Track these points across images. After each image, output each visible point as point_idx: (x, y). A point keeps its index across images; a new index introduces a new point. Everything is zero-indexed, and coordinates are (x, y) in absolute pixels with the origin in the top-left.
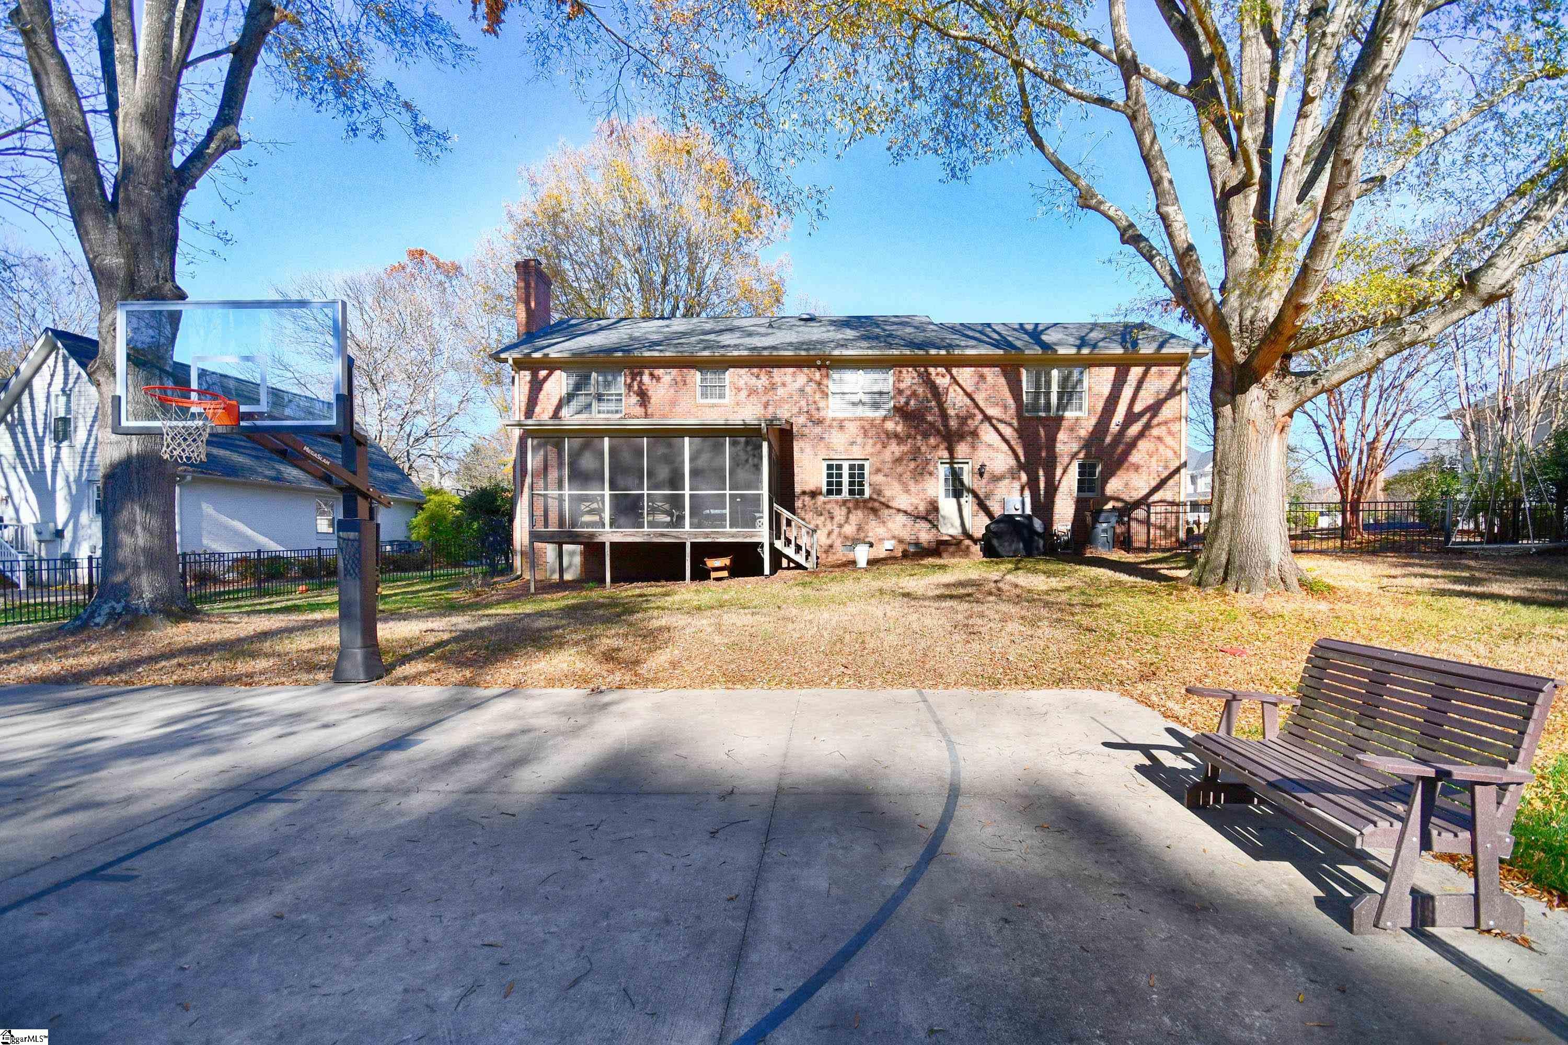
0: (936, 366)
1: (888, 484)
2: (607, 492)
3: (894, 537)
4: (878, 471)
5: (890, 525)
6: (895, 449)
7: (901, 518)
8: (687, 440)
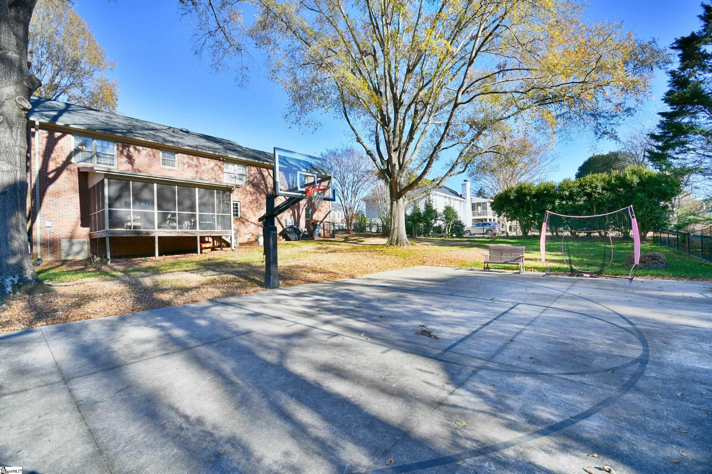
0: (263, 168)
1: (248, 212)
2: (156, 211)
3: (250, 233)
4: (244, 206)
5: (249, 228)
6: (250, 198)
7: (253, 226)
8: (197, 189)
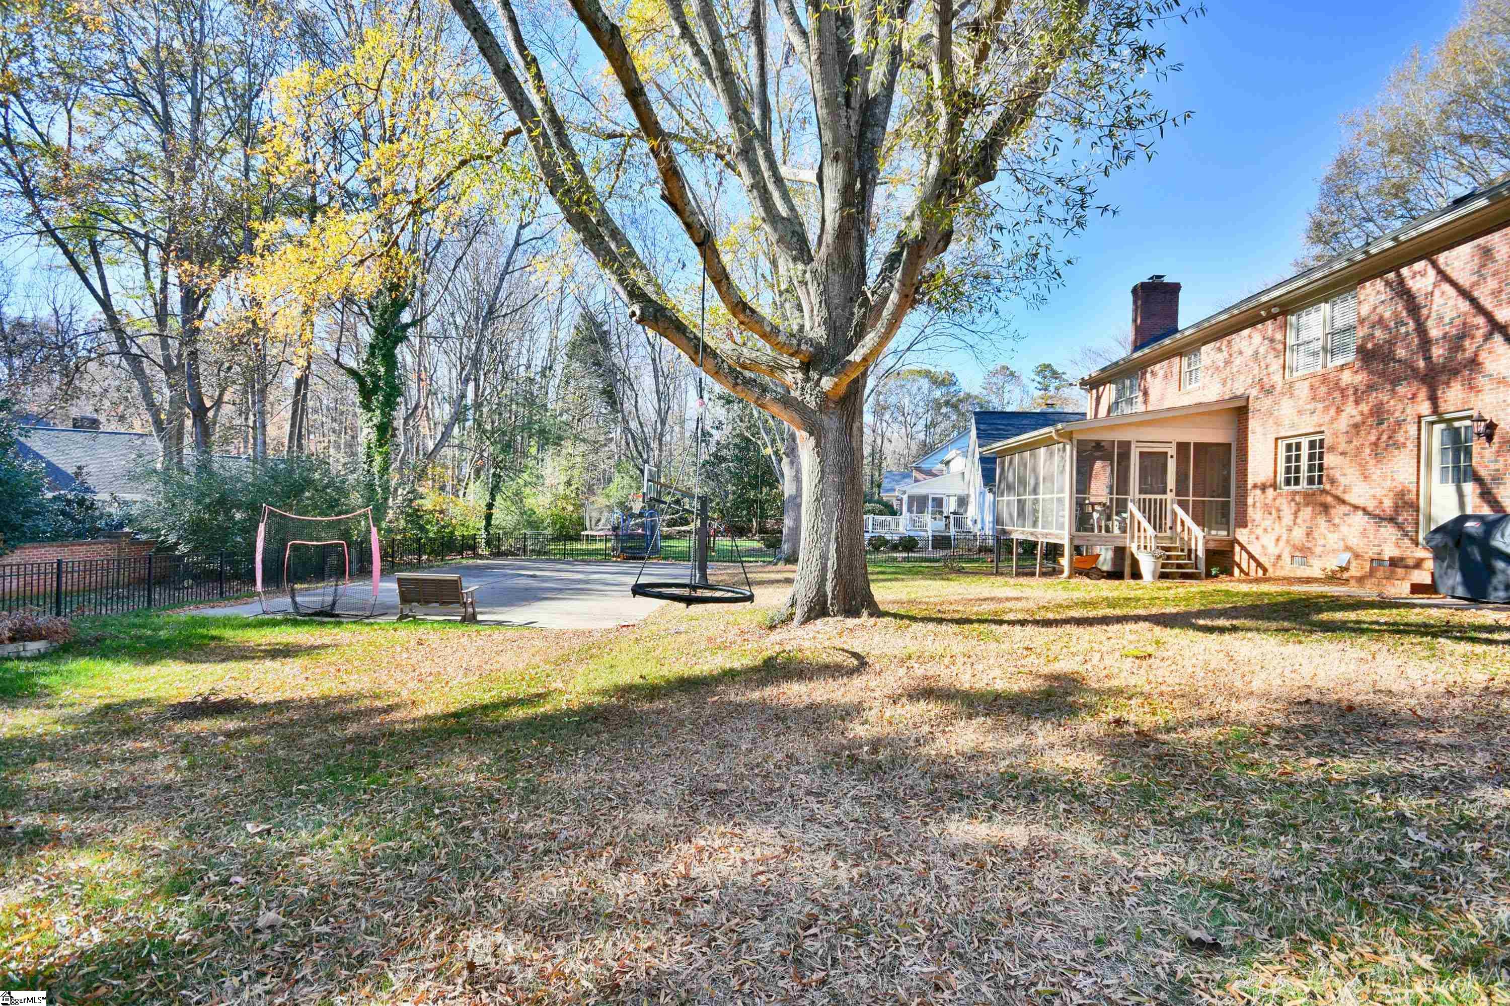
0: (1410, 262)
4: (1336, 448)
5: (1344, 529)
6: (1352, 412)
7: (1359, 519)
